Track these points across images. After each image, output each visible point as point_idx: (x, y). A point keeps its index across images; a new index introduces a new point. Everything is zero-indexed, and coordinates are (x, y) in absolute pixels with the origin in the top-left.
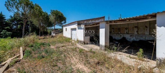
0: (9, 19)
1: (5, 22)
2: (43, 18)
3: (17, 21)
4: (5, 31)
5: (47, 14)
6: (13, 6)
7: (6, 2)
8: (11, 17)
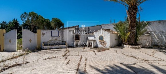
0: (22, 25)
1: (19, 27)
2: (47, 24)
3: (28, 26)
4: (19, 34)
5: (49, 20)
6: (25, 17)
7: (21, 15)
8: (24, 23)
